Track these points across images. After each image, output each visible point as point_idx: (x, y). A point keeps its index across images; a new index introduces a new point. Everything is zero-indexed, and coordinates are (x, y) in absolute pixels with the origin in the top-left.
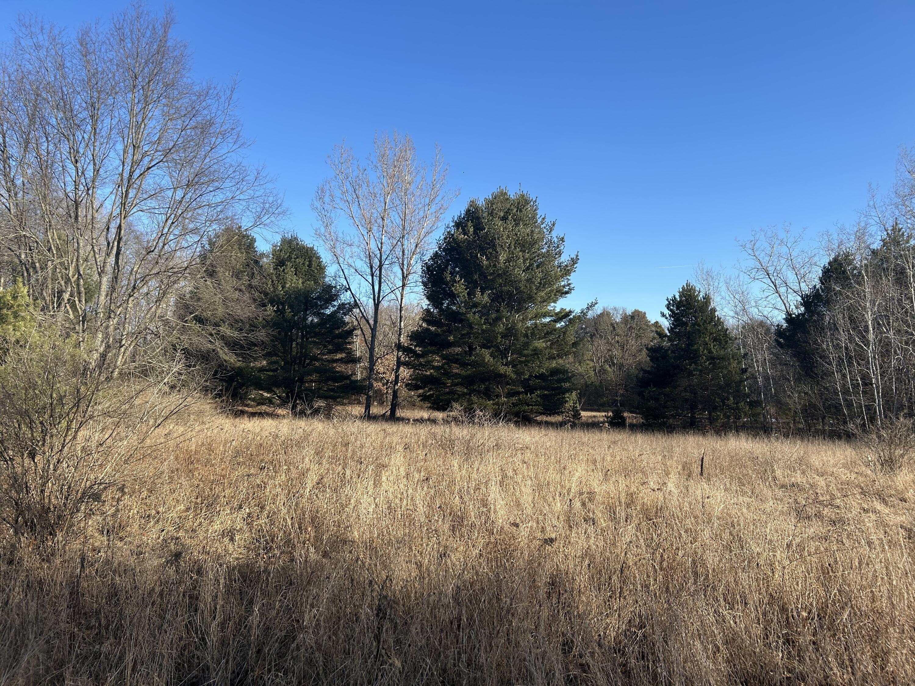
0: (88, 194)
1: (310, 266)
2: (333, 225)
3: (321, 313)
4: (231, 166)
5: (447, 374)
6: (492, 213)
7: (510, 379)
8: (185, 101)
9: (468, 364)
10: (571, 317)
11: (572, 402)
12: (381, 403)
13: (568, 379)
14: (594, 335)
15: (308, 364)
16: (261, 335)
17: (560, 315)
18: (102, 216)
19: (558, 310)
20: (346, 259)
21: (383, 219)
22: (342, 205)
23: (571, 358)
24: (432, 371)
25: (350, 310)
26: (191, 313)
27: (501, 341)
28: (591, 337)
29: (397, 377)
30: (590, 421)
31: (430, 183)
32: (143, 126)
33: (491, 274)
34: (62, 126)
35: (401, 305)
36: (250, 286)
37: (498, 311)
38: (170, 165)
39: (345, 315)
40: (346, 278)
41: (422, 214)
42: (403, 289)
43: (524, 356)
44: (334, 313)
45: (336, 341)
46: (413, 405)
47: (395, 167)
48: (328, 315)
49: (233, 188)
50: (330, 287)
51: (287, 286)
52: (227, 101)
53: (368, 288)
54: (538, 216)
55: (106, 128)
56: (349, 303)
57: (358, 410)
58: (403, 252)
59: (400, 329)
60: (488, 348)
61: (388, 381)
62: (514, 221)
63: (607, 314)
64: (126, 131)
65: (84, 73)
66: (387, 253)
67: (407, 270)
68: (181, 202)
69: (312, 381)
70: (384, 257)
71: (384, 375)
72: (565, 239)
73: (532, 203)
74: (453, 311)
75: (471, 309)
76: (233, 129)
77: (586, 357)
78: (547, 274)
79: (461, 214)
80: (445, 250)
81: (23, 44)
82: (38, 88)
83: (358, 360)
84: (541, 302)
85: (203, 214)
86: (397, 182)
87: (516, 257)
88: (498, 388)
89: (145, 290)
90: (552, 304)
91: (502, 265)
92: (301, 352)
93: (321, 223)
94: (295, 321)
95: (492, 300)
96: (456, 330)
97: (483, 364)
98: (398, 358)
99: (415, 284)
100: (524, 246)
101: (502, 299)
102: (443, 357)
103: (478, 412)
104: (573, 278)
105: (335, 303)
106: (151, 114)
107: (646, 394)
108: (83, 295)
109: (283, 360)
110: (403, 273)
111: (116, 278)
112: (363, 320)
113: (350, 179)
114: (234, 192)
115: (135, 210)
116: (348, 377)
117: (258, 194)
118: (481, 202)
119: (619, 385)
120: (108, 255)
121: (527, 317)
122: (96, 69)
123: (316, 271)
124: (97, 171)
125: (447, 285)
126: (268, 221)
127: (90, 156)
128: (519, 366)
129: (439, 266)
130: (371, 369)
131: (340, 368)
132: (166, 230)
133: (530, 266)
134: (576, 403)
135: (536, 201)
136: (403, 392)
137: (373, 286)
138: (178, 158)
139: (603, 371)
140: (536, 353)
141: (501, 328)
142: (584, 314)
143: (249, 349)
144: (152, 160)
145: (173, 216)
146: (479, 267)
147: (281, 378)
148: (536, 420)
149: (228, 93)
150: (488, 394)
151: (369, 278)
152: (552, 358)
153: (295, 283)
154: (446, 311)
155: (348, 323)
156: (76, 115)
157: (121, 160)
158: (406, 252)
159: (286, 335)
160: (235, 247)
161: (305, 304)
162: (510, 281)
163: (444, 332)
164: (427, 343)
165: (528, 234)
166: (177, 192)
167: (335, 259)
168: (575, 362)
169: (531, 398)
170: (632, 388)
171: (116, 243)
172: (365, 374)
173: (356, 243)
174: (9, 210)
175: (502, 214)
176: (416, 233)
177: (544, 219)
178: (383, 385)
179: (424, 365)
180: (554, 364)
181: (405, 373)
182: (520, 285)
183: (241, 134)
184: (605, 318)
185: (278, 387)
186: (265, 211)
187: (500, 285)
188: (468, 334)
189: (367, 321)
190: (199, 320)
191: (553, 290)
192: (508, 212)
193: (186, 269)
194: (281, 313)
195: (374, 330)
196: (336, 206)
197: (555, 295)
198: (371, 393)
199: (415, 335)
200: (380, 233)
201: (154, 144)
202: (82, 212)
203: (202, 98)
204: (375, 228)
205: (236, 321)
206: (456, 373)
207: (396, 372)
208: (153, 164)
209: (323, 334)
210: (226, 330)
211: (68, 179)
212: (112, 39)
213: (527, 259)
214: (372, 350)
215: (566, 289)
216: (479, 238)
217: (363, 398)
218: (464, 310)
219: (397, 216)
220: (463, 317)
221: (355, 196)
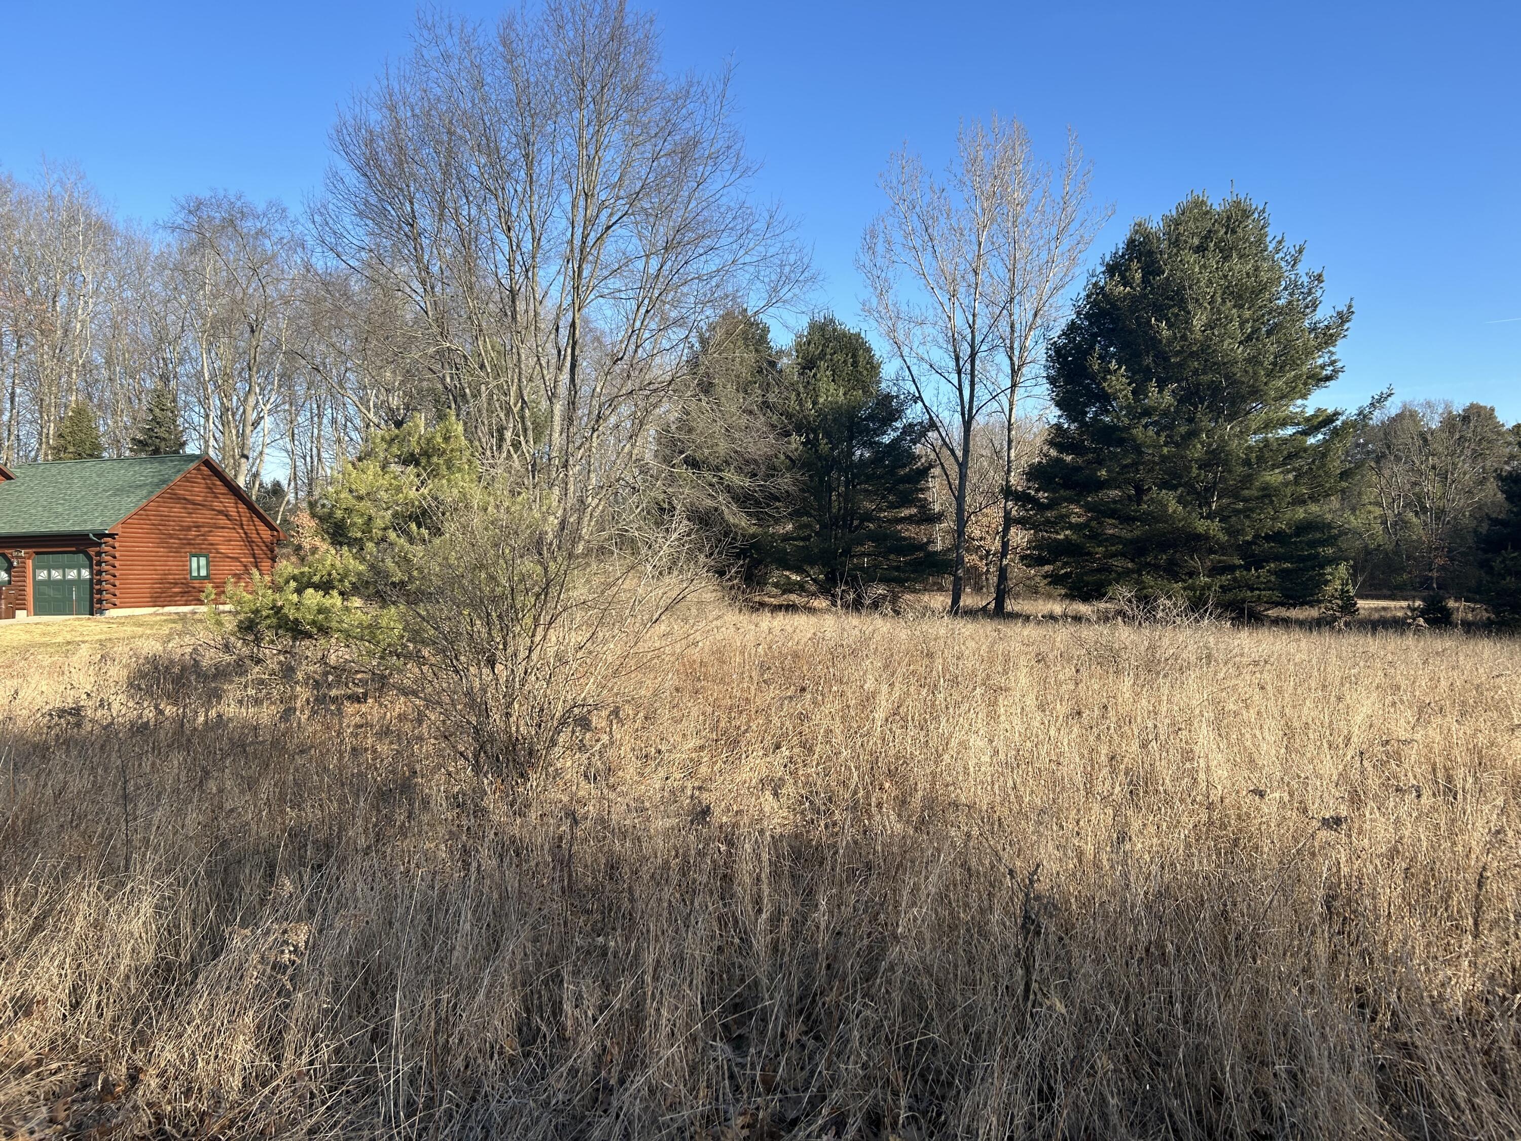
0: (527, 277)
1: (855, 364)
2: (891, 291)
3: (875, 442)
4: (729, 209)
5: (1095, 537)
6: (1177, 240)
7: (1217, 542)
8: (656, 112)
9: (1134, 519)
10: (1339, 423)
11: (1338, 582)
12: (978, 589)
13: (1331, 541)
14: (1384, 456)
15: (857, 527)
16: (785, 482)
17: (1315, 422)
18: (548, 310)
19: (1310, 412)
20: (914, 347)
21: (976, 274)
22: (908, 256)
23: (1335, 502)
24: (1067, 532)
25: (923, 434)
26: (681, 452)
27: (1199, 475)
28: (1378, 460)
29: (1005, 545)
30: (1376, 616)
31: (1058, 199)
32: (597, 161)
33: (1177, 354)
34: (486, 176)
35: (1009, 421)
36: (765, 405)
37: (1191, 420)
38: (638, 219)
39: (915, 444)
40: (914, 381)
41: (1044, 256)
42: (1013, 392)
43: (1245, 500)
44: (896, 442)
45: (901, 487)
46: (1034, 592)
47: (996, 177)
48: (886, 446)
49: (734, 246)
50: (888, 397)
51: (821, 400)
52: (718, 102)
53: (952, 395)
54: (1268, 239)
55: (545, 172)
56: (921, 423)
57: (940, 601)
58: (1012, 327)
59: (1009, 462)
60: (1174, 488)
61: (988, 552)
62: (1221, 251)
63: (1411, 415)
64: (574, 172)
65: (511, 87)
66: (985, 331)
67: (1020, 358)
68: (657, 276)
69: (863, 554)
70: (978, 339)
71: (982, 543)
72: (1325, 277)
73: (1256, 215)
74: (1106, 426)
75: (1139, 418)
76: (729, 148)
77: (1365, 499)
78: (1288, 346)
79: (1117, 249)
80: (1088, 316)
81: (427, 57)
82: (451, 122)
83: (938, 518)
84: (1275, 400)
85: (691, 293)
86: (999, 205)
87: (1226, 317)
88: (1193, 559)
89: (613, 420)
90: (1299, 402)
91: (1198, 336)
92: (846, 509)
93: (872, 290)
94: (834, 459)
95: (1179, 402)
96: (1111, 460)
97: (1164, 517)
98: (1007, 513)
99: (1034, 381)
100: (1240, 297)
101: (1200, 398)
102: (1089, 508)
103: (1163, 601)
104: (1341, 350)
105: (898, 424)
106: (607, 140)
107: (1497, 564)
108: (530, 433)
109: (818, 522)
110: (1012, 364)
111: (573, 403)
112: (944, 449)
113: (918, 209)
114: (735, 253)
115: (592, 296)
116: (923, 547)
117: (772, 251)
118: (1156, 225)
119: (1436, 549)
120: (560, 369)
121: (1248, 428)
122: (527, 80)
123: (865, 373)
124: (536, 241)
125: (1093, 380)
126: (790, 294)
127: (527, 219)
128: (1234, 519)
129: (1078, 347)
130: (960, 531)
131: (910, 532)
132: (638, 324)
133: (1253, 332)
134: (1347, 584)
135: (1263, 211)
136: (1017, 570)
137: (960, 390)
138: (648, 206)
139: (1401, 523)
140: (1268, 494)
141: (1197, 451)
142: (1365, 416)
143: (768, 505)
144: (611, 215)
145: (646, 301)
146: (1154, 342)
147: (816, 551)
148: (1267, 616)
149: (720, 87)
150: (1172, 571)
151: (954, 378)
152: (1300, 501)
153: (832, 395)
154: (1092, 425)
155: (920, 457)
156: (504, 157)
157: (568, 219)
158: (1017, 326)
159: (821, 480)
160: (739, 344)
161: (850, 430)
162: (1215, 364)
163: (1089, 462)
164: (1058, 484)
165: (1248, 274)
166: (651, 261)
167: (896, 349)
168: (1343, 509)
169: (1258, 577)
170: (1463, 554)
171: (569, 350)
172: (948, 543)
173: (931, 318)
174: (426, 313)
175: (1196, 241)
176: (1034, 291)
177: (1280, 242)
178: (981, 559)
179: (1052, 523)
180: (1300, 513)
181: (1019, 537)
182: (1235, 370)
183: (742, 155)
184: (1407, 422)
185: (812, 564)
186: (784, 279)
187: (1195, 372)
188: (1135, 465)
189: (952, 451)
190: (692, 463)
191: (1301, 375)
192: (1207, 237)
193: (670, 383)
194: (813, 446)
195: (963, 466)
196: (895, 258)
197: (1305, 384)
198: (960, 573)
199: (1037, 470)
200: (972, 297)
201: (614, 187)
202: (521, 306)
203: (680, 102)
204: (962, 290)
205: (747, 462)
206: (1113, 535)
207: (1003, 537)
208: (613, 220)
209: (880, 477)
210: (732, 477)
211: (499, 257)
212: (546, 28)
213: (1247, 321)
214: (960, 499)
215: (1328, 371)
216: (1153, 289)
217: (948, 581)
218: (1127, 421)
219: (1000, 264)
220: (1123, 435)
221: (927, 238)
